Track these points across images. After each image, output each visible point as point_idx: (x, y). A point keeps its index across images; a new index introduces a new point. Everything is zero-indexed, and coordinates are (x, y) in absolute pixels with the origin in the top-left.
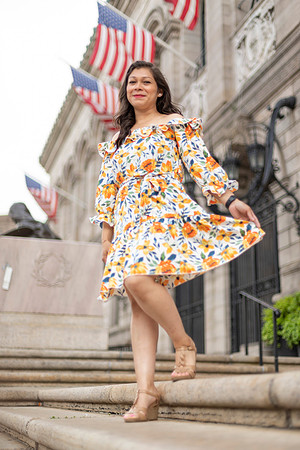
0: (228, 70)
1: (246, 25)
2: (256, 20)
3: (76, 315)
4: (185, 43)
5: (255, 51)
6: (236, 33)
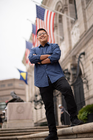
3: (27, 119)
5: (76, 36)
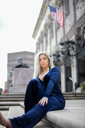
0: (75, 15)
1: (79, 3)
2: (81, 2)
4: (65, 6)
5: (81, 10)
6: (77, 5)
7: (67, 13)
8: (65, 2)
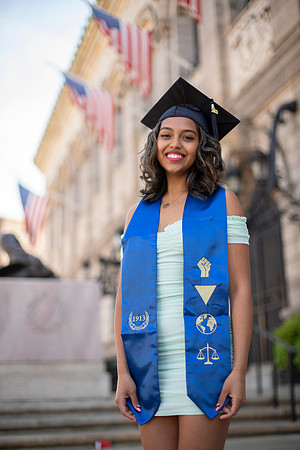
2: (251, 20)
5: (251, 51)
7: (187, 65)
8: (179, 26)
